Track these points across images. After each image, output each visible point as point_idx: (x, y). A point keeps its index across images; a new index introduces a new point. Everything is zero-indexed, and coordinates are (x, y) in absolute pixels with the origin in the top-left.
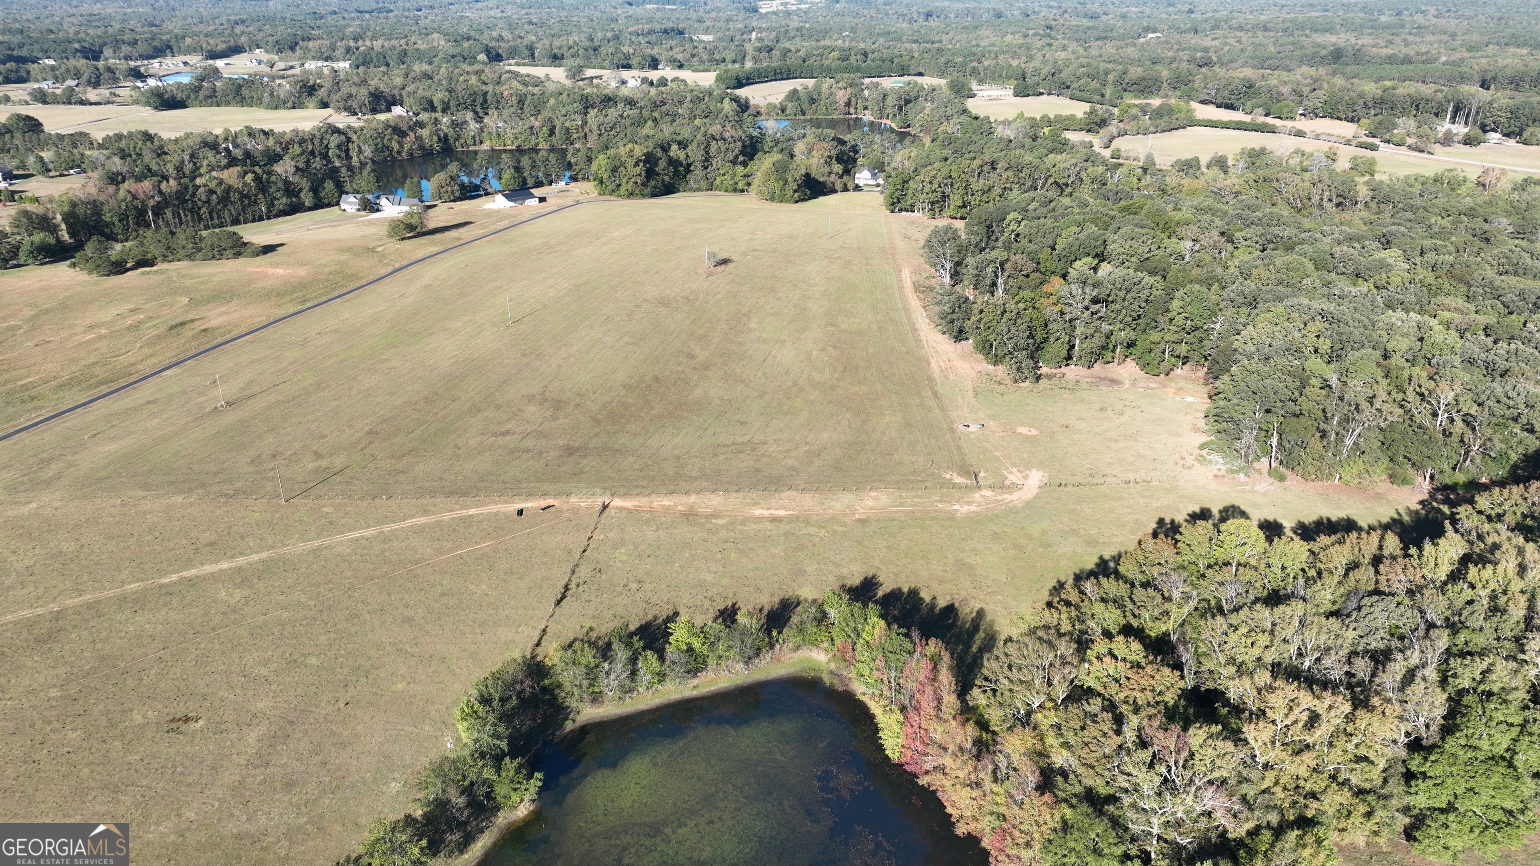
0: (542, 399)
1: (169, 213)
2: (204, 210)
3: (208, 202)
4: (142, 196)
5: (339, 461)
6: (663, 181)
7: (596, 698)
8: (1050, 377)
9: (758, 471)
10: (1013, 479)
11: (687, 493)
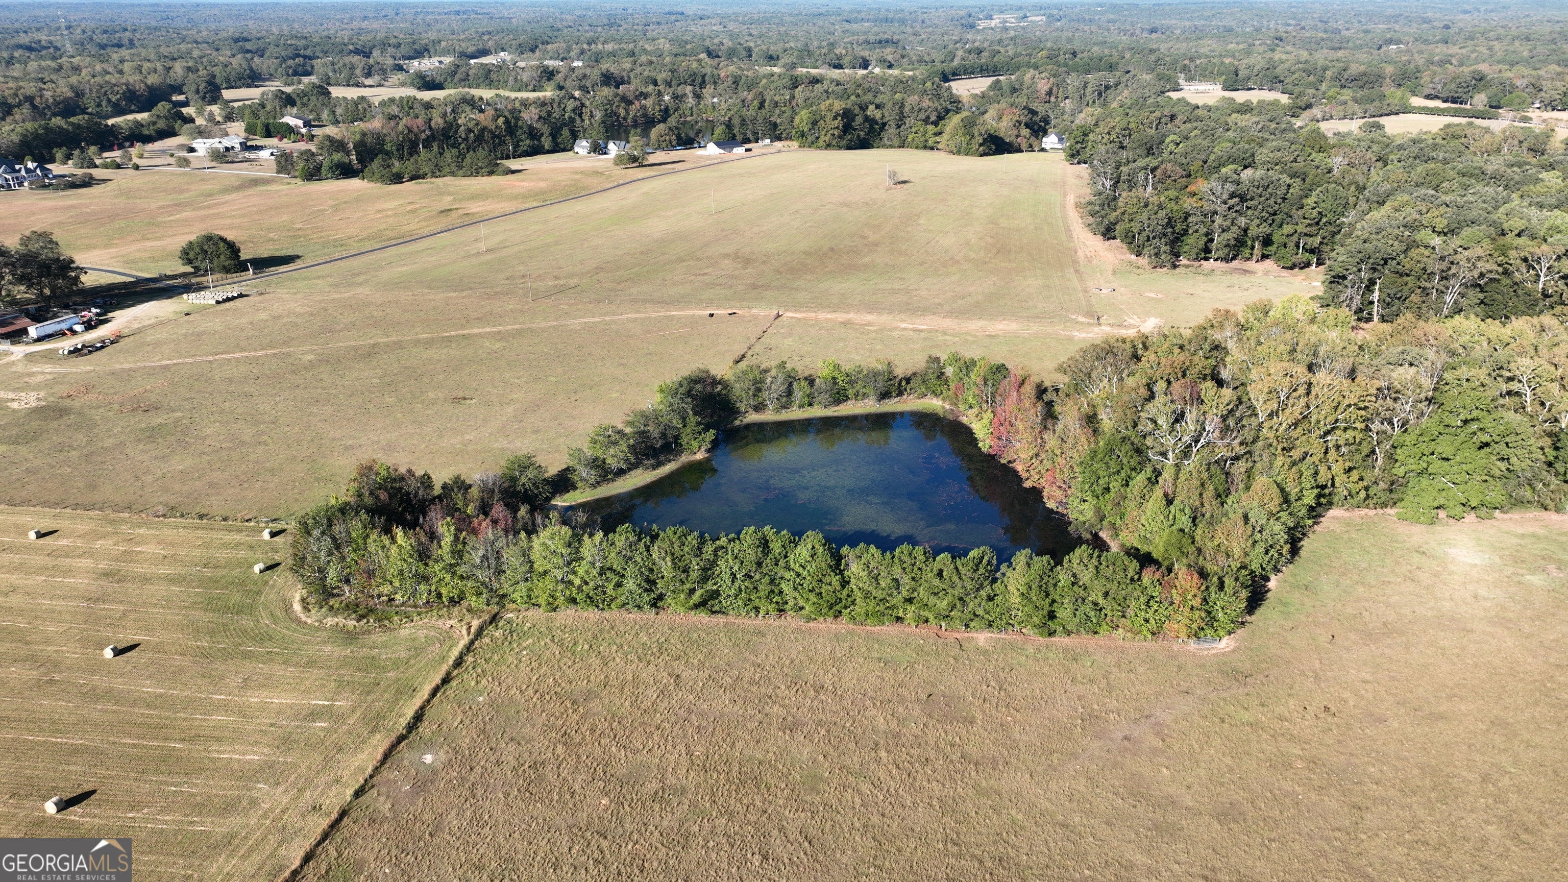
0: (736, 256)
1: (435, 144)
2: (463, 146)
3: (466, 139)
4: (416, 130)
5: (573, 282)
6: (858, 136)
7: (759, 408)
8: (1187, 266)
9: (908, 304)
10: (1132, 321)
11: (848, 312)
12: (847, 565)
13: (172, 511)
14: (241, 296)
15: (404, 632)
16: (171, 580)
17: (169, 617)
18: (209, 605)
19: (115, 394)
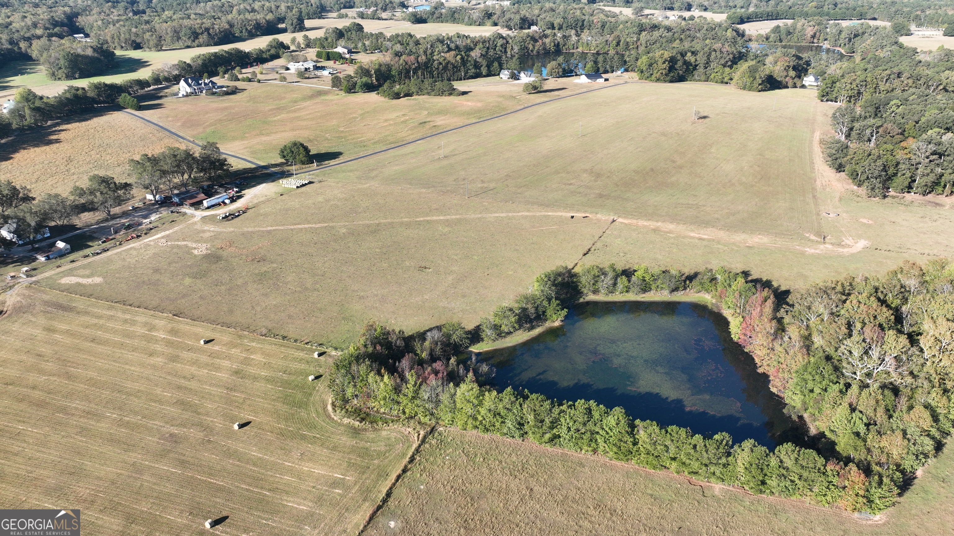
0: (591, 171)
1: (420, 73)
2: (435, 72)
3: (438, 69)
4: (410, 63)
5: (492, 185)
7: (596, 292)
9: (697, 217)
10: (848, 242)
11: (657, 221)
12: (638, 431)
13: (270, 333)
14: (310, 183)
15: (384, 433)
16: (268, 380)
17: (266, 405)
18: (286, 400)
19: (244, 248)
